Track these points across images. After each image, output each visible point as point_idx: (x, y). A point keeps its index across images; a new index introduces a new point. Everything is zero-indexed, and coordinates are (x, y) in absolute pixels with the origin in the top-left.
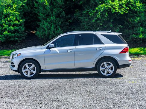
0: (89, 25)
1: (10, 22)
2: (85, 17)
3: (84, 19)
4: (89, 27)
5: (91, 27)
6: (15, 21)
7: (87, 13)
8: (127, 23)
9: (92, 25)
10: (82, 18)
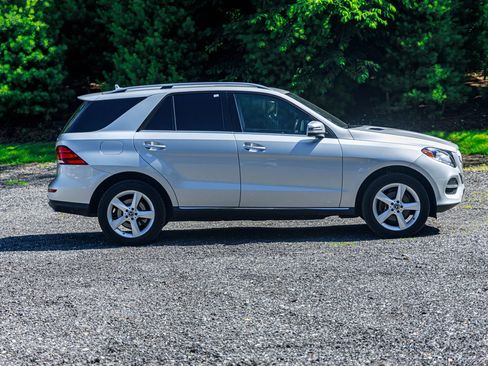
0: (270, 62)
1: (17, 53)
2: (257, 36)
3: (255, 41)
4: (270, 66)
5: (276, 68)
6: (34, 50)
8: (395, 54)
9: (279, 62)
10: (247, 39)
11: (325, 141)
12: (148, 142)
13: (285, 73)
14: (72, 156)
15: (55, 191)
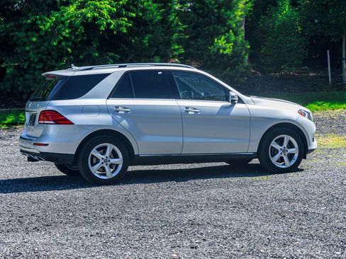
0: (39, 53)
2: (29, 33)
3: (27, 37)
4: (40, 55)
5: (44, 57)
7: (34, 23)
9: (46, 53)
10: (21, 34)
11: (238, 106)
12: (117, 107)
13: (51, 61)
14: (60, 118)
15: (47, 145)
